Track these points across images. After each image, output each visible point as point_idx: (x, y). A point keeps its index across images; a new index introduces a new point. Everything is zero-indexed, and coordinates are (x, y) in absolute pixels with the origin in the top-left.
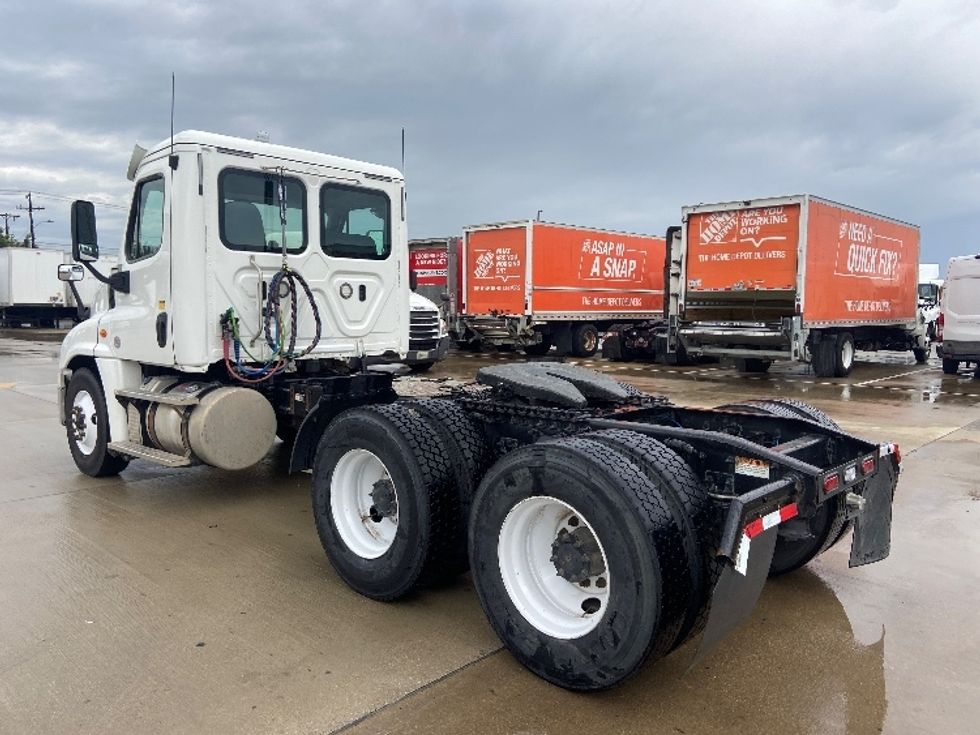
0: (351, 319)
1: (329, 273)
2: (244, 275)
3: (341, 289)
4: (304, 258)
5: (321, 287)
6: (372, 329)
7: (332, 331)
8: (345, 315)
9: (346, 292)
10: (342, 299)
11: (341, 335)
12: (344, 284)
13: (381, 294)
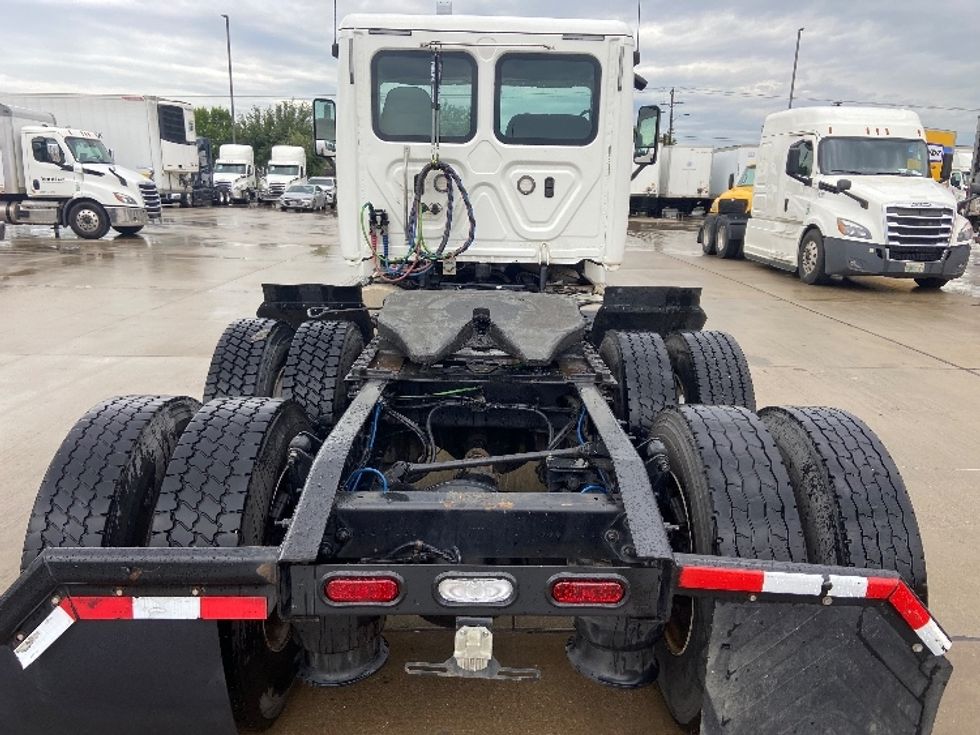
0: (532, 220)
1: (502, 165)
2: (399, 168)
3: (519, 183)
4: (469, 147)
5: (492, 182)
6: (562, 232)
7: (505, 232)
8: (524, 214)
9: (526, 186)
10: (520, 195)
11: (517, 238)
12: (524, 177)
13: (578, 189)
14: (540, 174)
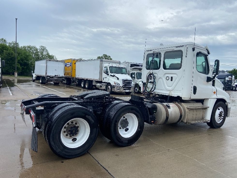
0: (168, 86)
1: (163, 74)
5: (162, 77)
6: (174, 89)
7: (164, 88)
8: (167, 84)
9: (168, 78)
10: (167, 80)
11: (165, 89)
12: (167, 77)
13: (177, 79)
14: (170, 76)
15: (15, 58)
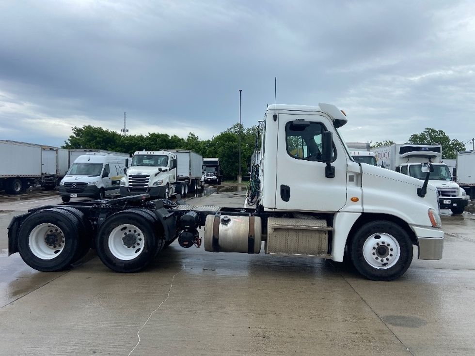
15: (239, 153)
